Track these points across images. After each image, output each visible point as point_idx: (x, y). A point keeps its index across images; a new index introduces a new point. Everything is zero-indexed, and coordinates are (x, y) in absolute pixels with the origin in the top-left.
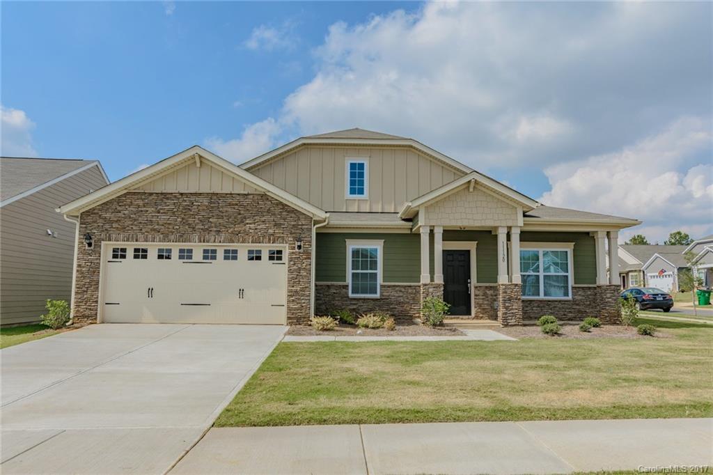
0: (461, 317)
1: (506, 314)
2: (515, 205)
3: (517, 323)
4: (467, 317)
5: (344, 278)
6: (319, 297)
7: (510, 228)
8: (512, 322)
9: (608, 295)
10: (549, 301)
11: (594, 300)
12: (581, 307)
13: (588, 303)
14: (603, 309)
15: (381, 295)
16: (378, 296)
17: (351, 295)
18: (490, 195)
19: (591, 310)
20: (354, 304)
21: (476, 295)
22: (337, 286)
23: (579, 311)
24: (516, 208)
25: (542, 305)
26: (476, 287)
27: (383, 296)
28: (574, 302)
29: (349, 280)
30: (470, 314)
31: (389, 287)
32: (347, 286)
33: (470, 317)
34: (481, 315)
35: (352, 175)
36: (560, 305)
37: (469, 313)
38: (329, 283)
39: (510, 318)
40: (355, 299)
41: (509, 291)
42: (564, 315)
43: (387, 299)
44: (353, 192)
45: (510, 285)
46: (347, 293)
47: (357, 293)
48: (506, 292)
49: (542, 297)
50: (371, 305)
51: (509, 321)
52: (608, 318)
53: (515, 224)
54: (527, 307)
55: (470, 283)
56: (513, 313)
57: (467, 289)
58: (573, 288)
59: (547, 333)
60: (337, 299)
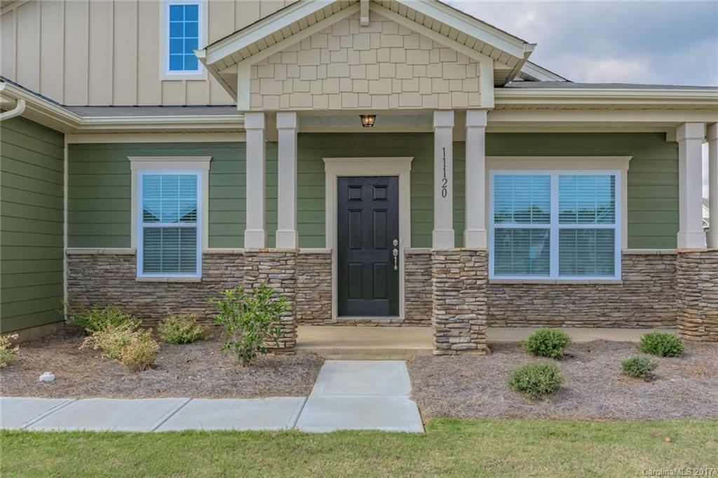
0: (375, 319)
1: (446, 322)
2: (475, 56)
3: (473, 345)
4: (387, 319)
5: (125, 239)
6: (75, 279)
7: (460, 114)
8: (461, 341)
9: (705, 275)
10: (570, 285)
11: (672, 283)
12: (642, 299)
13: (659, 289)
14: (691, 307)
15: (205, 275)
16: (196, 276)
17: (141, 275)
18: (413, 33)
19: (664, 305)
20: (149, 294)
21: (409, 274)
22: (111, 256)
23: (637, 307)
24: (477, 63)
25: (553, 294)
26: (409, 256)
27: (209, 275)
28: (627, 287)
29: (137, 243)
30: (396, 313)
31: (221, 256)
32: (134, 256)
33: (395, 319)
34: (418, 317)
35: (175, 30)
36: (594, 294)
37: (394, 311)
38: (94, 250)
39: (456, 332)
40: (149, 283)
41: (454, 269)
42: (604, 315)
43: (219, 283)
44: (175, 64)
45: (456, 253)
46: (133, 272)
47: (156, 270)
48: (446, 271)
49: (554, 276)
50: (182, 295)
51: (452, 340)
52: (701, 329)
53: (473, 104)
54: (520, 297)
55: (397, 247)
56: (462, 321)
57: (393, 261)
58: (624, 256)
59: (522, 390)
60: (111, 282)
